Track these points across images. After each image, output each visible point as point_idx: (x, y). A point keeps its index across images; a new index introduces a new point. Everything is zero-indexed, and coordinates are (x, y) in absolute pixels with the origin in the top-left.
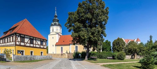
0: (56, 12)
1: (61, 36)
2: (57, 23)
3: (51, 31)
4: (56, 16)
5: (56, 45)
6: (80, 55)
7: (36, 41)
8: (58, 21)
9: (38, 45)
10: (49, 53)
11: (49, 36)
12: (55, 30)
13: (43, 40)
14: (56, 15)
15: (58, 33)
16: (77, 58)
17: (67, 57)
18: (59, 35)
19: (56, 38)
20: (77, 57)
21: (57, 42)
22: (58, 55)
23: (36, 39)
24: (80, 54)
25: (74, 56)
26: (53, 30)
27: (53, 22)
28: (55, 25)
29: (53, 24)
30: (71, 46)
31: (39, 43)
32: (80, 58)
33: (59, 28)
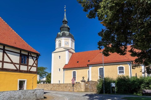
0: (65, 15)
1: (73, 53)
2: (67, 33)
3: (57, 46)
4: (65, 22)
5: (64, 69)
6: (113, 85)
7: (4, 52)
8: (69, 29)
9: (12, 63)
10: (52, 82)
11: (53, 54)
12: (63, 45)
13: (29, 52)
14: (66, 19)
15: (68, 50)
16: (106, 93)
17: (83, 90)
18: (70, 52)
19: (66, 58)
20: (106, 89)
21: (67, 63)
22: (66, 85)
23: (6, 48)
24: (114, 82)
25: (98, 88)
26: (60, 44)
27: (61, 32)
28: (64, 35)
29: (60, 35)
30: (90, 68)
31: (16, 59)
32: (113, 92)
33: (69, 40)
